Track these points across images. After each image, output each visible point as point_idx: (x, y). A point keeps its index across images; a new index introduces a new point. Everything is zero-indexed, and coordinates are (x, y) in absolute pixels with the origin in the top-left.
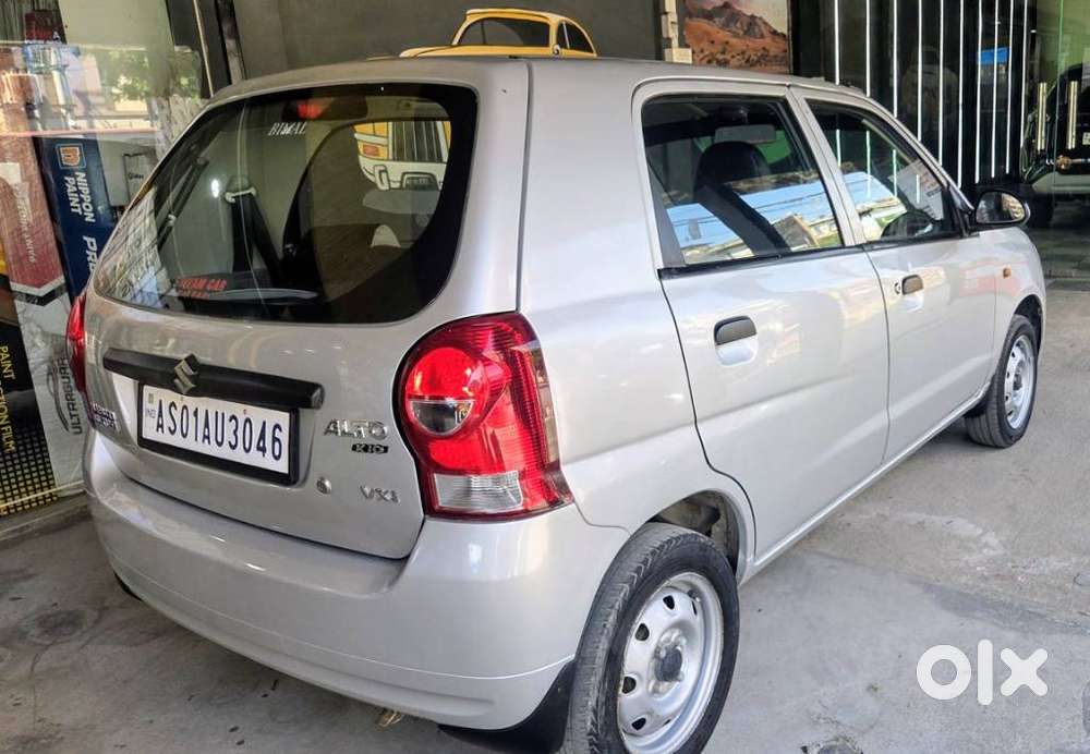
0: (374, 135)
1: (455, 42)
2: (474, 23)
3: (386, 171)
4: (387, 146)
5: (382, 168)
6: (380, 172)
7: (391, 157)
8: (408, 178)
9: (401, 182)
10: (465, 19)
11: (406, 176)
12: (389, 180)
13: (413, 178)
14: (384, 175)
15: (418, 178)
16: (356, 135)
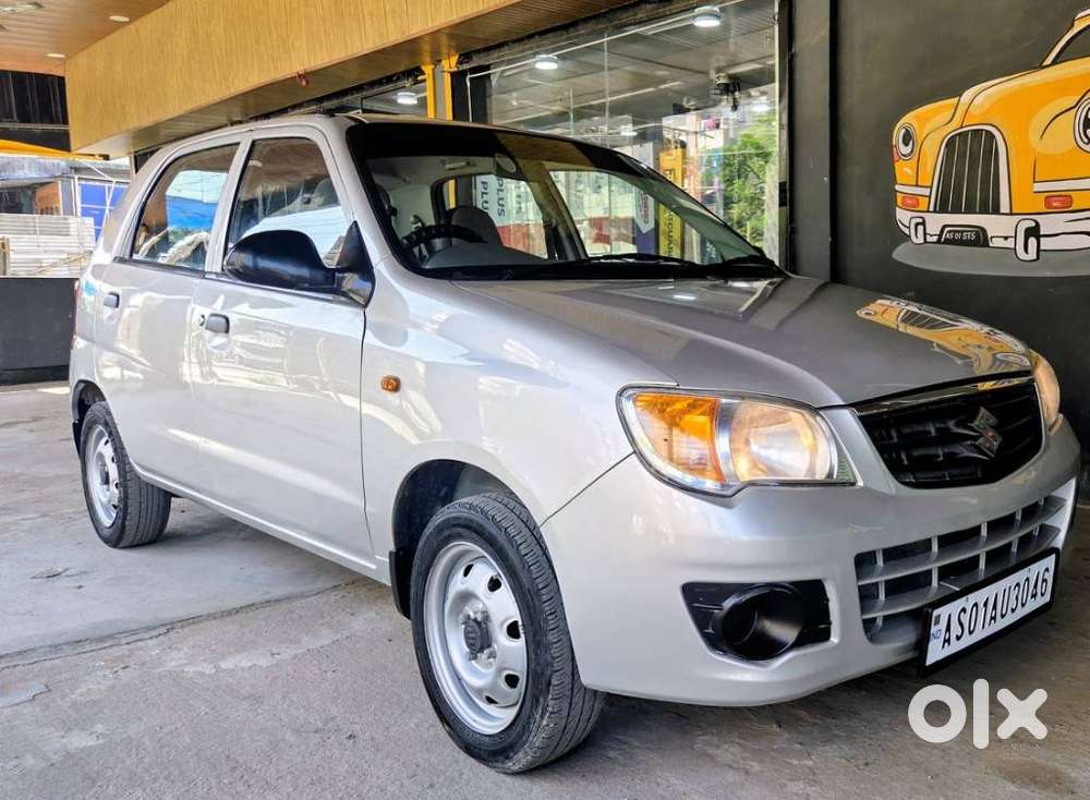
0: (917, 185)
1: (1049, 60)
2: (1085, 29)
3: (923, 223)
4: (930, 197)
5: (921, 220)
6: (917, 224)
7: (931, 209)
8: (949, 232)
9: (940, 235)
10: (1073, 25)
11: (947, 229)
12: (925, 234)
13: (956, 231)
14: (920, 228)
15: (962, 232)
16: (897, 187)
